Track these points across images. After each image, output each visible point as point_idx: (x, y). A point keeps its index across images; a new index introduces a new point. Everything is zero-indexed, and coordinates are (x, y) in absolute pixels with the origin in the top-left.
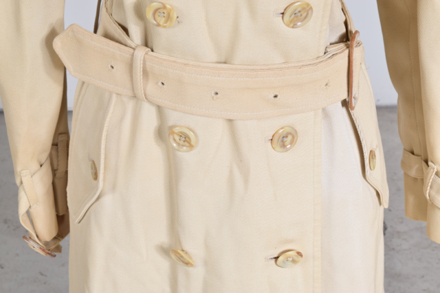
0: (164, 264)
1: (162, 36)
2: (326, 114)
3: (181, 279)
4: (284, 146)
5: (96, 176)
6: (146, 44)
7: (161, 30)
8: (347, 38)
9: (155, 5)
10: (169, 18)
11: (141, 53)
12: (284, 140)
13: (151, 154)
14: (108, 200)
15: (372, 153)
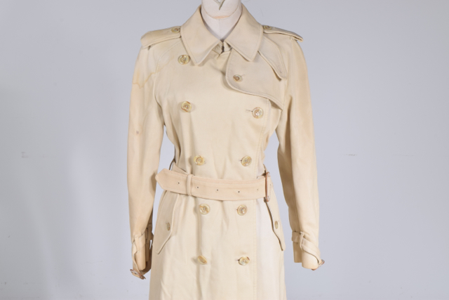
0: (194, 266)
1: (199, 169)
2: (258, 203)
3: (201, 271)
4: (242, 213)
5: (169, 229)
6: (192, 173)
7: (198, 166)
8: (265, 174)
9: (197, 156)
10: (202, 161)
11: (190, 176)
12: (242, 210)
13: (191, 218)
14: (173, 238)
15: (276, 222)
